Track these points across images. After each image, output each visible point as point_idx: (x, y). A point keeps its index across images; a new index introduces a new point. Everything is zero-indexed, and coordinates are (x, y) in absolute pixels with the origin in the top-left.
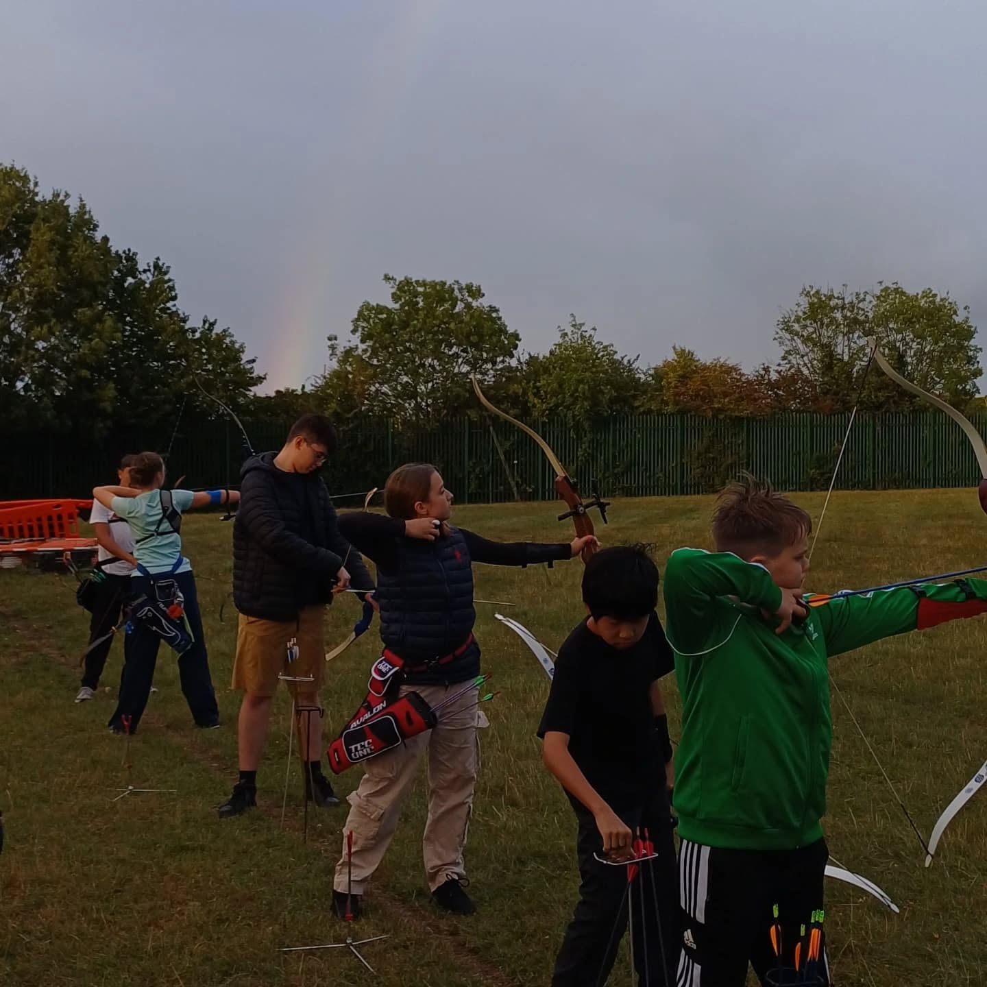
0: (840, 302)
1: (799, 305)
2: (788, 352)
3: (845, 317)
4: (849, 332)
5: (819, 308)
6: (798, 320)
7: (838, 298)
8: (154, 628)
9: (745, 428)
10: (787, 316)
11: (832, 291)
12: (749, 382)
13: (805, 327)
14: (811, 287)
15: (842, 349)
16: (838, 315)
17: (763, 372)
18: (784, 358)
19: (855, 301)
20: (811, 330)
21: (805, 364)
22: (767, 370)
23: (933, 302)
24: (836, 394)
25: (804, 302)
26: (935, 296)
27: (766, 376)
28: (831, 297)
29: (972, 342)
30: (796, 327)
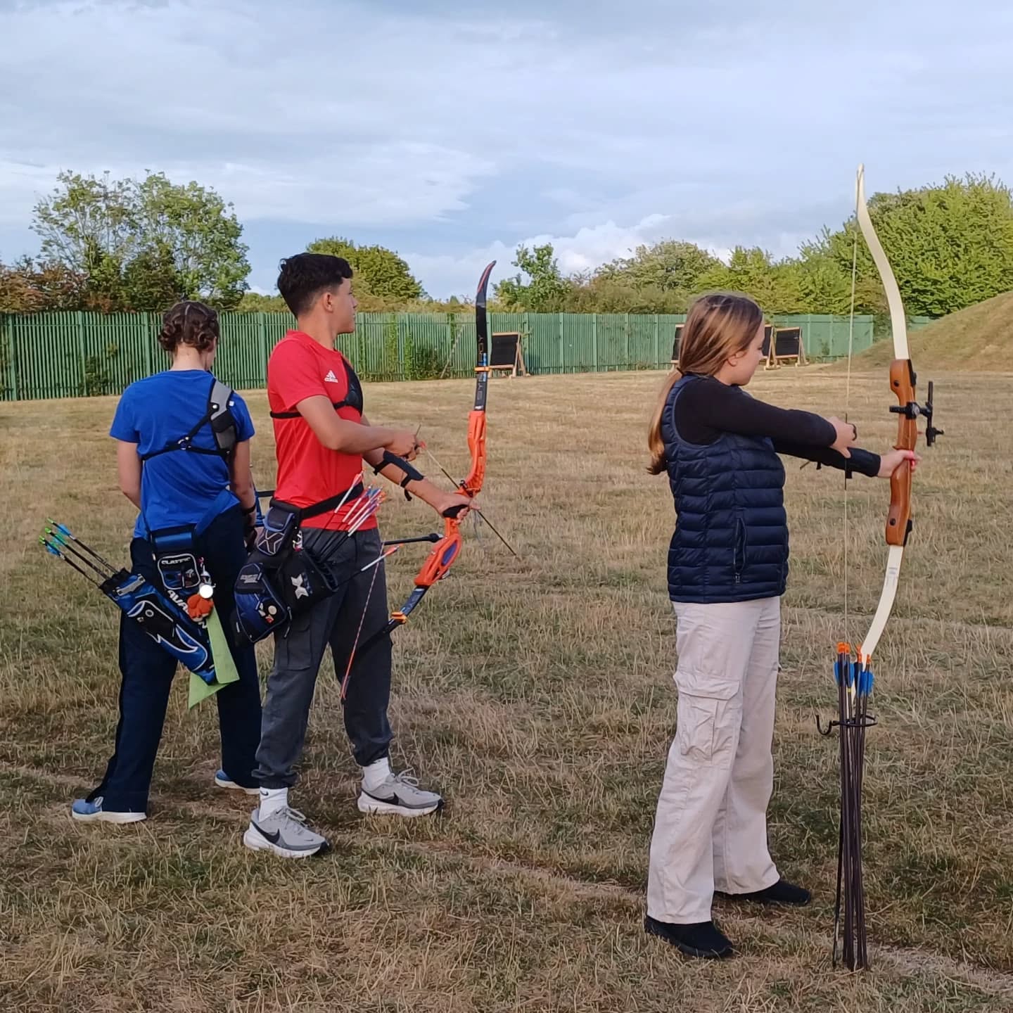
0: (101, 190)
1: (57, 190)
2: (48, 243)
3: (108, 207)
4: (114, 224)
5: (80, 195)
6: (57, 208)
7: (100, 185)
8: (160, 639)
9: (11, 327)
10: (44, 202)
11: (93, 177)
12: (11, 276)
13: (66, 215)
14: (71, 172)
15: (107, 242)
16: (102, 205)
17: (25, 265)
18: (45, 249)
19: (118, 190)
20: (72, 219)
21: (67, 258)
22: (28, 262)
23: (200, 197)
24: (107, 289)
25: (64, 188)
26: (201, 190)
27: (28, 269)
28: (92, 184)
29: (240, 240)
30: (55, 214)
